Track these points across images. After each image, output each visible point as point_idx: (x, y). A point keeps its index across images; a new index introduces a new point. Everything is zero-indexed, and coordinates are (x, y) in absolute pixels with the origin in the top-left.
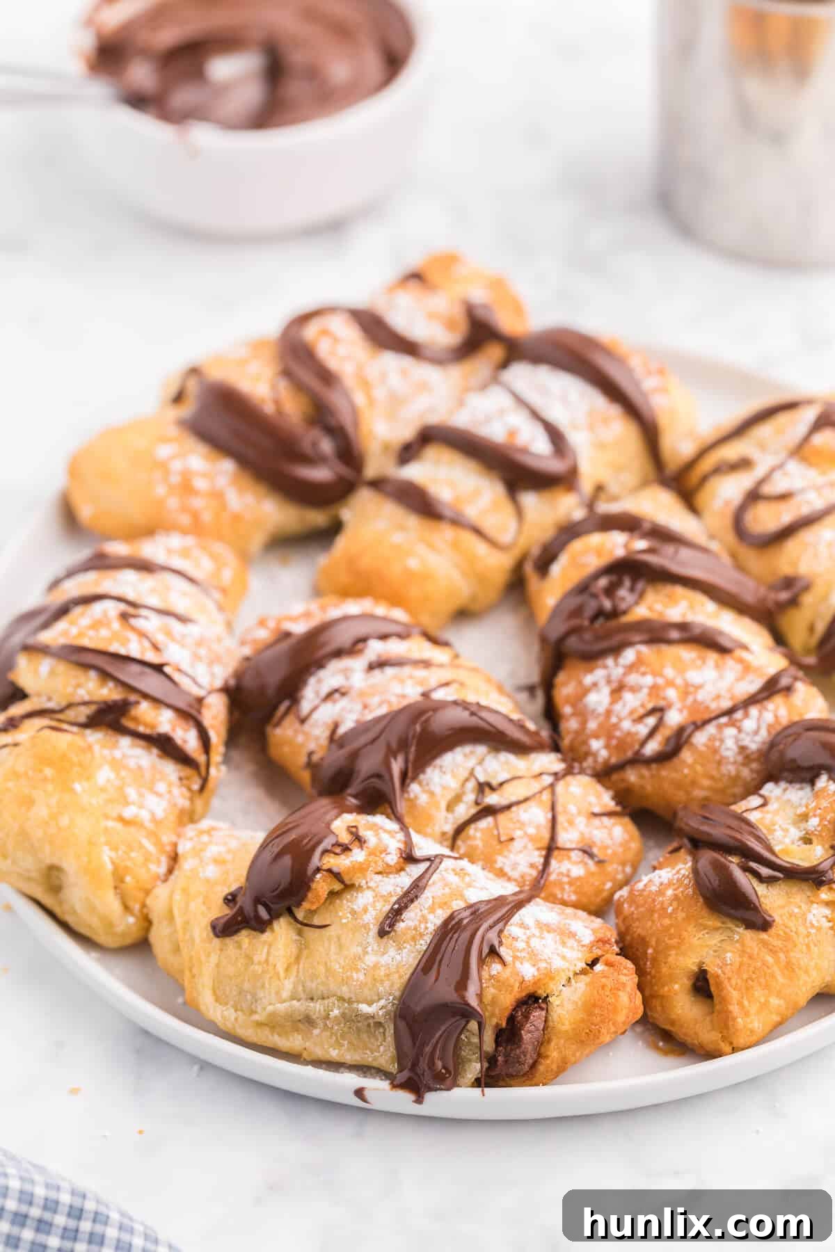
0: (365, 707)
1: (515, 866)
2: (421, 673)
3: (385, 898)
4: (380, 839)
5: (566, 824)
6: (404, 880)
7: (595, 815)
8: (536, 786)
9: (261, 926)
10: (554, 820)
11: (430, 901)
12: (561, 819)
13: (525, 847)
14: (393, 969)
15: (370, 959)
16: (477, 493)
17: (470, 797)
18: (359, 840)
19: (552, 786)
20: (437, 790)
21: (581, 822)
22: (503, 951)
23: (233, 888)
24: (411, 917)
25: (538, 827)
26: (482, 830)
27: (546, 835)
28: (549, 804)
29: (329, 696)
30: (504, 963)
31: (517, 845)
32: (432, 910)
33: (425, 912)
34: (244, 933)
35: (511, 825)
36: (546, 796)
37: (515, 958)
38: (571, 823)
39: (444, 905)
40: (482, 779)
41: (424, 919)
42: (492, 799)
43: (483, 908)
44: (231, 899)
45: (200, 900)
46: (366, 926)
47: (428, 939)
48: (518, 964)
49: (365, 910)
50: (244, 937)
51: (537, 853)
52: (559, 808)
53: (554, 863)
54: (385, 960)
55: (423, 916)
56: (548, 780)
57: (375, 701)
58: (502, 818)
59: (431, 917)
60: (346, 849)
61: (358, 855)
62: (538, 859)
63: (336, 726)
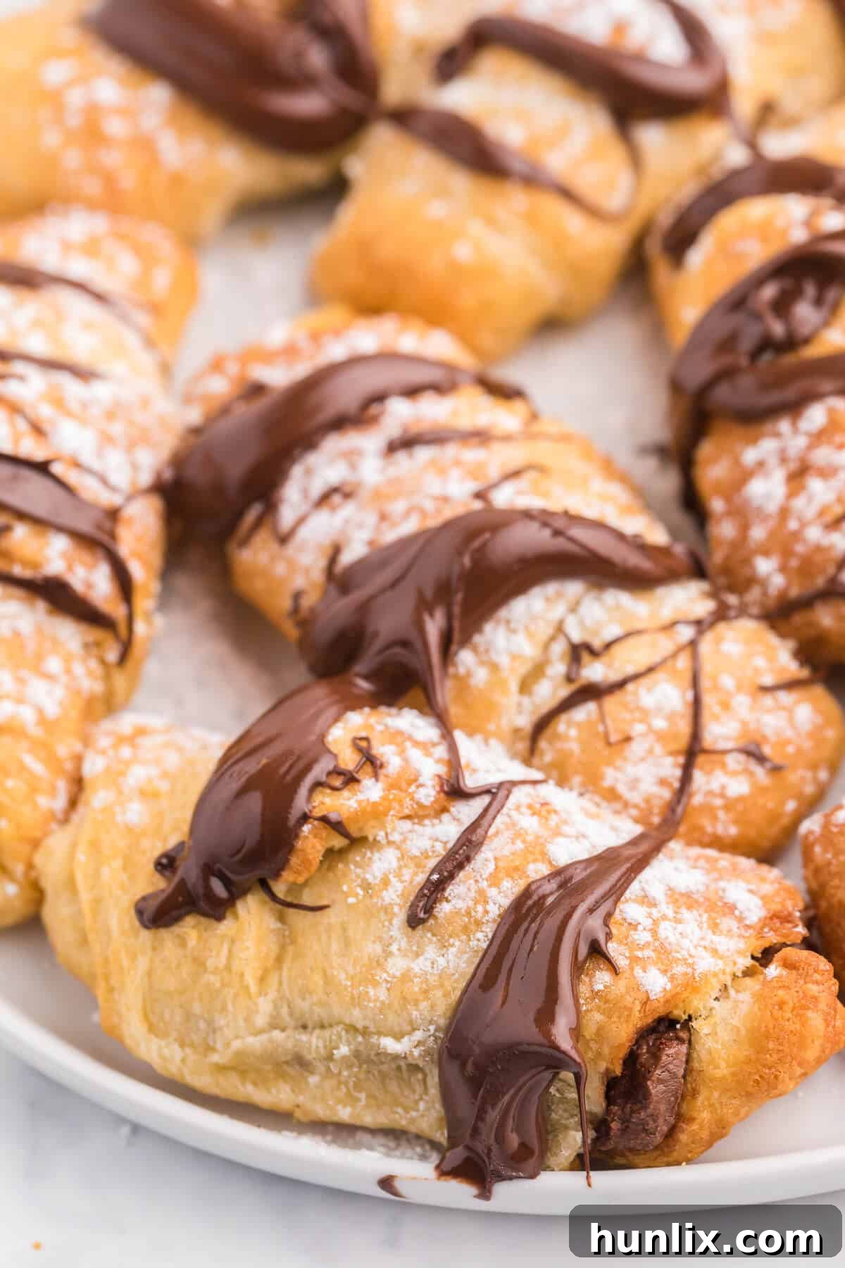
0: (383, 517)
1: (634, 783)
2: (472, 455)
3: (417, 862)
4: (406, 761)
5: (717, 709)
6: (449, 830)
7: (765, 689)
8: (665, 645)
9: (217, 909)
10: (697, 704)
11: (491, 867)
12: (709, 700)
13: (650, 751)
14: (433, 980)
15: (396, 965)
16: (563, 131)
17: (558, 668)
18: (371, 762)
19: (693, 644)
20: (504, 660)
21: (742, 702)
22: (612, 948)
23: (172, 842)
24: (459, 895)
25: (671, 717)
26: (579, 726)
27: (684, 728)
28: (688, 676)
29: (324, 499)
30: (615, 970)
31: (637, 748)
32: (494, 880)
33: (485, 884)
34: (190, 921)
35: (628, 716)
36: (683, 662)
37: (634, 960)
38: (726, 706)
39: (515, 871)
40: (576, 636)
41: (482, 898)
42: (595, 672)
43: (579, 875)
44: (166, 864)
45: (117, 864)
46: (387, 909)
47: (489, 930)
48: (638, 971)
49: (386, 882)
50: (190, 928)
51: (669, 761)
52: (705, 683)
53: (698, 777)
54: (419, 965)
55: (481, 892)
56: (686, 633)
57: (398, 507)
58: (610, 702)
59: (493, 892)
60: (351, 780)
61: (371, 790)
62: (671, 769)
63: (336, 550)
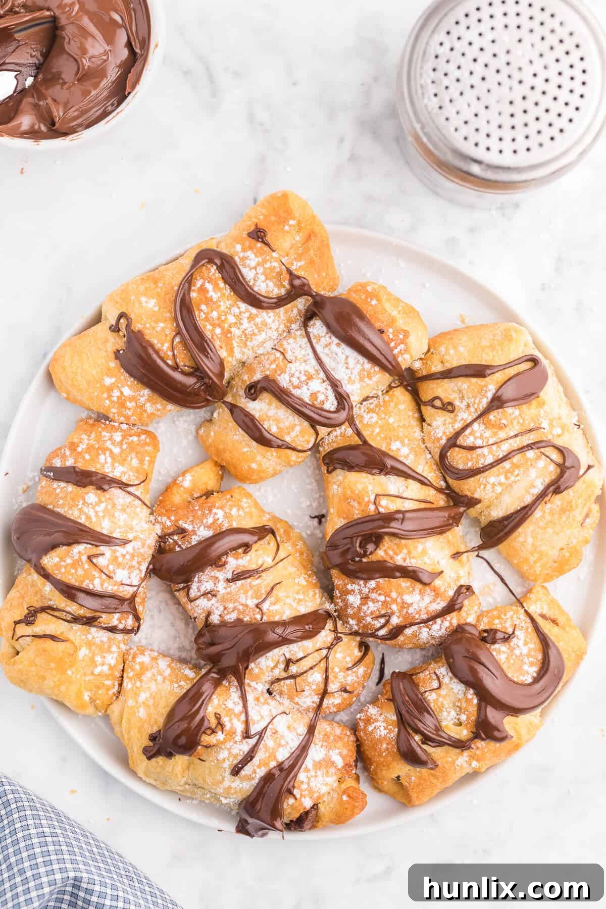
0: (225, 608)
1: (305, 702)
2: (255, 582)
3: (235, 757)
4: (232, 724)
5: (333, 678)
6: (246, 746)
7: (348, 669)
8: (317, 657)
9: (170, 755)
10: (327, 679)
11: (258, 763)
12: (330, 676)
13: (310, 695)
14: (238, 790)
15: (227, 783)
17: (282, 666)
18: (220, 725)
19: (327, 657)
20: (264, 668)
21: (341, 675)
22: (296, 792)
23: (155, 729)
24: (247, 770)
25: (318, 684)
26: (287, 685)
27: (322, 686)
28: (324, 668)
29: (205, 594)
30: (296, 799)
31: (306, 693)
32: (259, 767)
33: (255, 768)
34: (161, 757)
35: (304, 684)
36: (323, 664)
37: (301, 795)
38: (336, 677)
39: (267, 764)
40: (288, 657)
41: (254, 772)
42: (294, 669)
43: (286, 765)
44: (153, 738)
45: (136, 730)
46: (225, 769)
47: (257, 781)
48: (303, 799)
49: (224, 760)
50: (160, 760)
51: (316, 697)
52: (330, 670)
53: (325, 701)
54: (234, 785)
55: (254, 770)
56: (324, 652)
57: (231, 606)
58: (298, 680)
59: (258, 770)
60: (214, 732)
61: (220, 736)
62: (317, 699)
63: (209, 614)
